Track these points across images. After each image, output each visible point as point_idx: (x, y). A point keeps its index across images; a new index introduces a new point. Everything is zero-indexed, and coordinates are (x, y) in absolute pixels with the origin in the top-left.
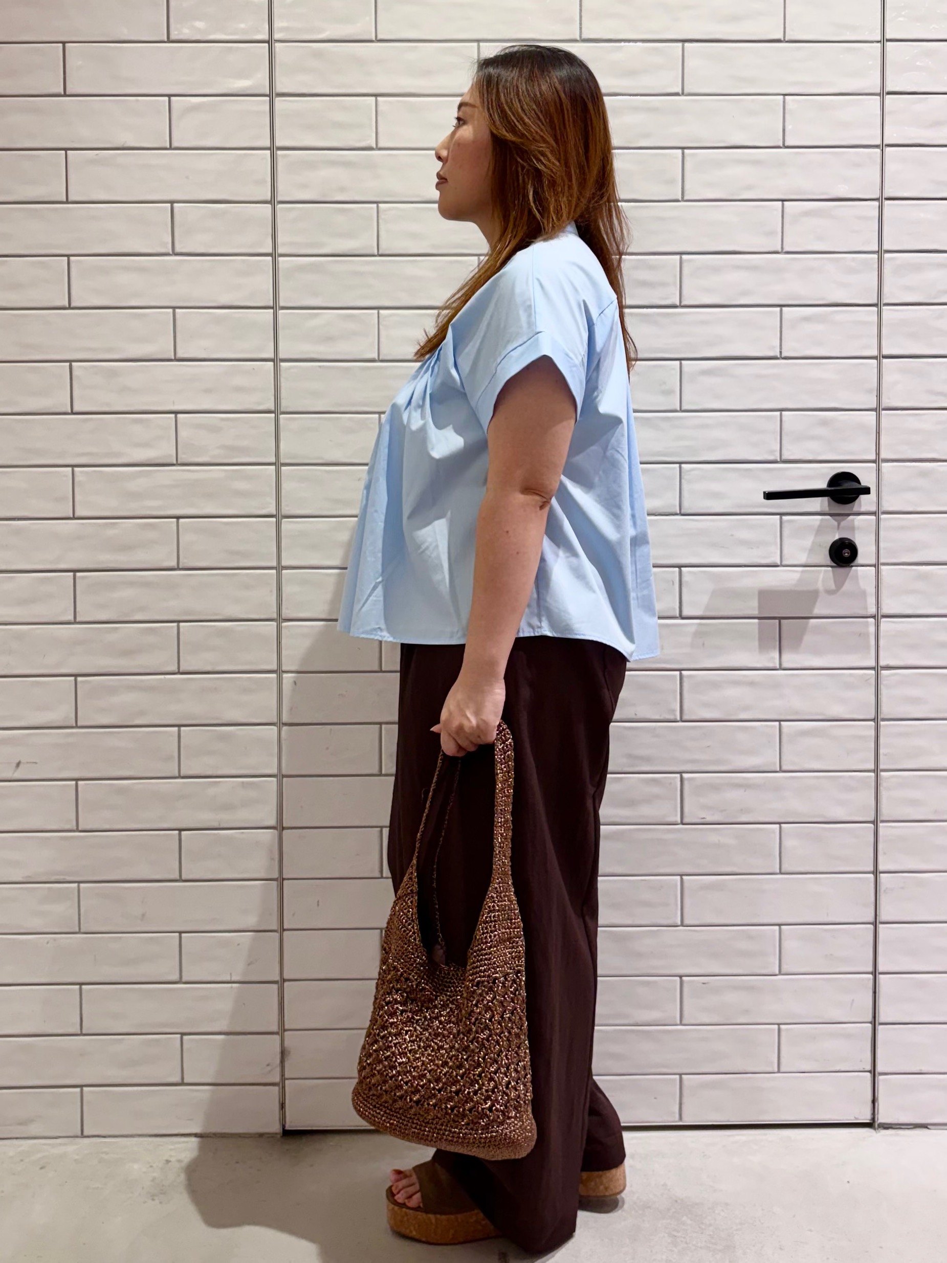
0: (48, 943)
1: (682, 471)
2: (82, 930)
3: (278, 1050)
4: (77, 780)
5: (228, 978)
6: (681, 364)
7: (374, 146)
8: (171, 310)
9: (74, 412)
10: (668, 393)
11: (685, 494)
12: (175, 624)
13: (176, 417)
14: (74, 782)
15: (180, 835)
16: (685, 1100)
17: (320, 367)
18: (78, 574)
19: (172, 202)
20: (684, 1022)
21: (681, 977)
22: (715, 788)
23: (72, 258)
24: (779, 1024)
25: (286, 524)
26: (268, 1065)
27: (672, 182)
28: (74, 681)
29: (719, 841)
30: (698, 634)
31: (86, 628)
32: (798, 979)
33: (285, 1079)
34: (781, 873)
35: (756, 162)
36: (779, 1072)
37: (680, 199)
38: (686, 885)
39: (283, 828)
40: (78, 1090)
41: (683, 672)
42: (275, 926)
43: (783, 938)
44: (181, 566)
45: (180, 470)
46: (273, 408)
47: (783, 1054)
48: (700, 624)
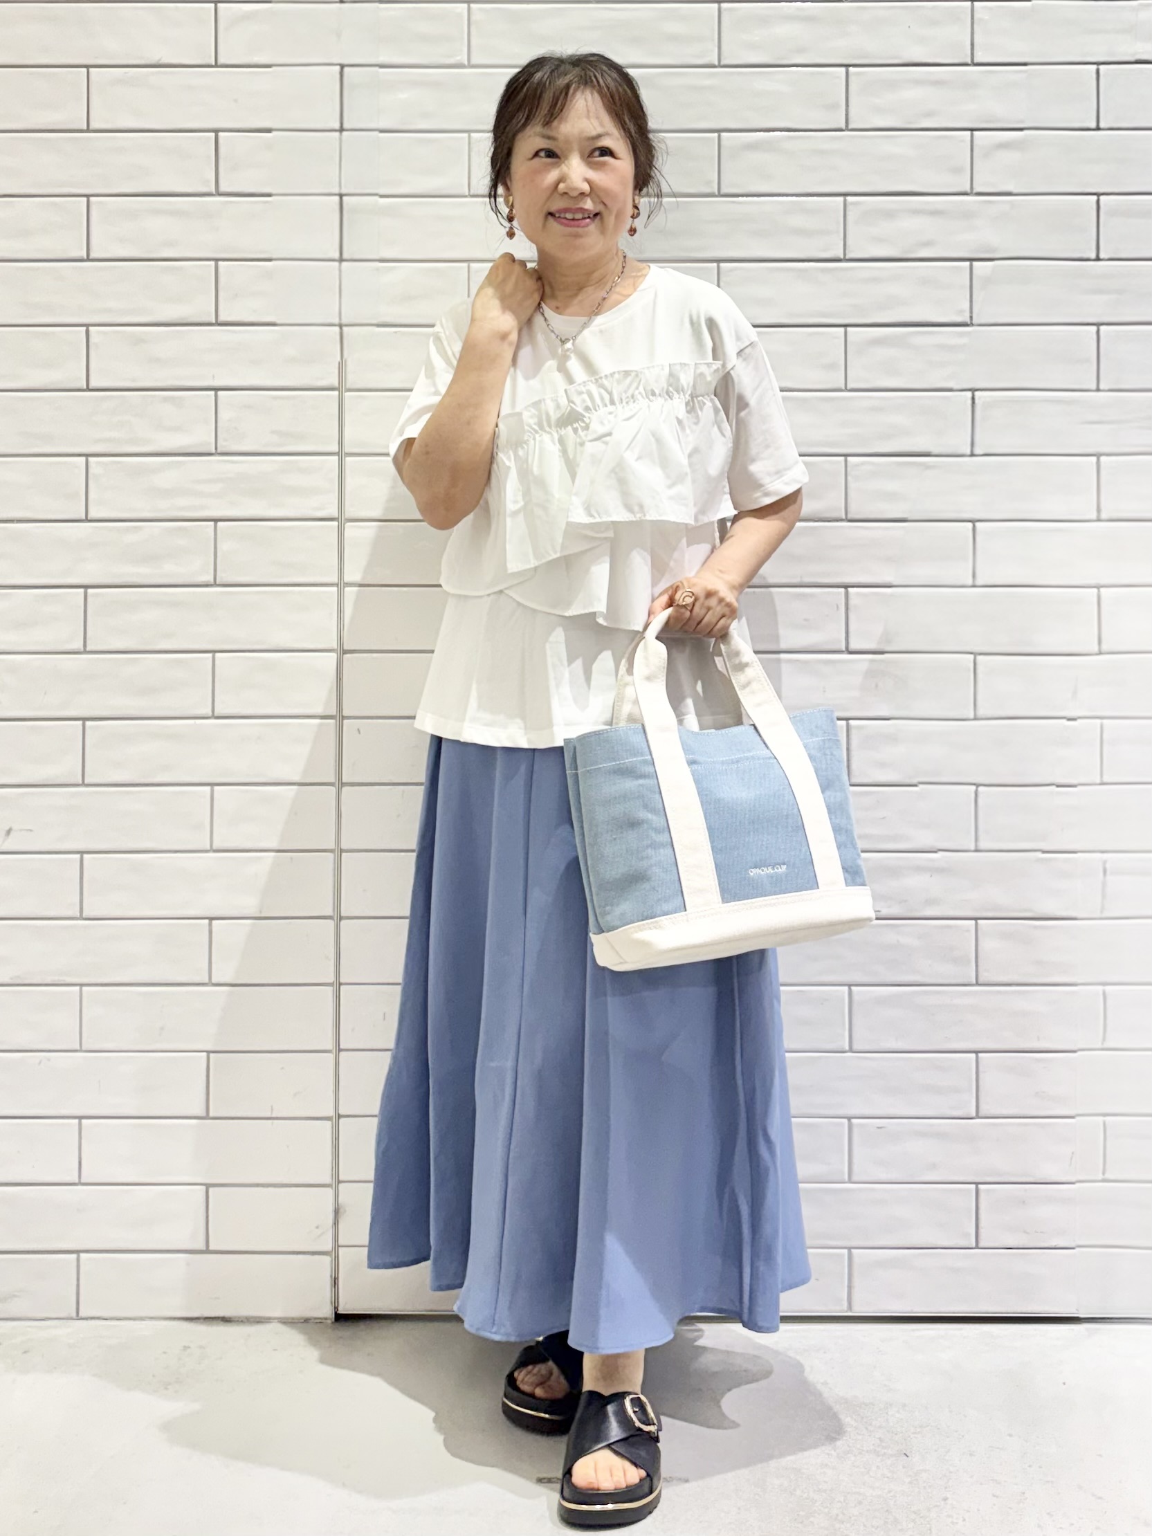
0: (40, 1063)
1: (849, 464)
2: (84, 1048)
3: (331, 1208)
4: (82, 853)
5: (268, 1115)
6: (846, 333)
7: (466, 63)
8: (212, 263)
9: (90, 387)
10: (832, 366)
11: (851, 494)
12: (210, 655)
13: (216, 396)
14: (78, 856)
15: (210, 925)
16: (856, 1281)
17: (396, 332)
18: (90, 591)
19: (216, 131)
20: (855, 1178)
21: (849, 1119)
22: (893, 872)
23: (92, 199)
24: (977, 1184)
25: (351, 530)
26: (317, 1227)
27: (834, 107)
28: (81, 728)
29: (898, 941)
30: (870, 674)
31: (98, 658)
32: (1001, 1124)
33: (338, 1246)
34: (978, 984)
35: (938, 83)
36: (977, 1247)
37: (844, 127)
38: (856, 998)
39: (341, 918)
40: (74, 1256)
41: (851, 722)
42: (329, 1045)
43: (981, 1068)
44: (217, 583)
45: (219, 461)
46: (336, 384)
47: (982, 1223)
48: (872, 661)
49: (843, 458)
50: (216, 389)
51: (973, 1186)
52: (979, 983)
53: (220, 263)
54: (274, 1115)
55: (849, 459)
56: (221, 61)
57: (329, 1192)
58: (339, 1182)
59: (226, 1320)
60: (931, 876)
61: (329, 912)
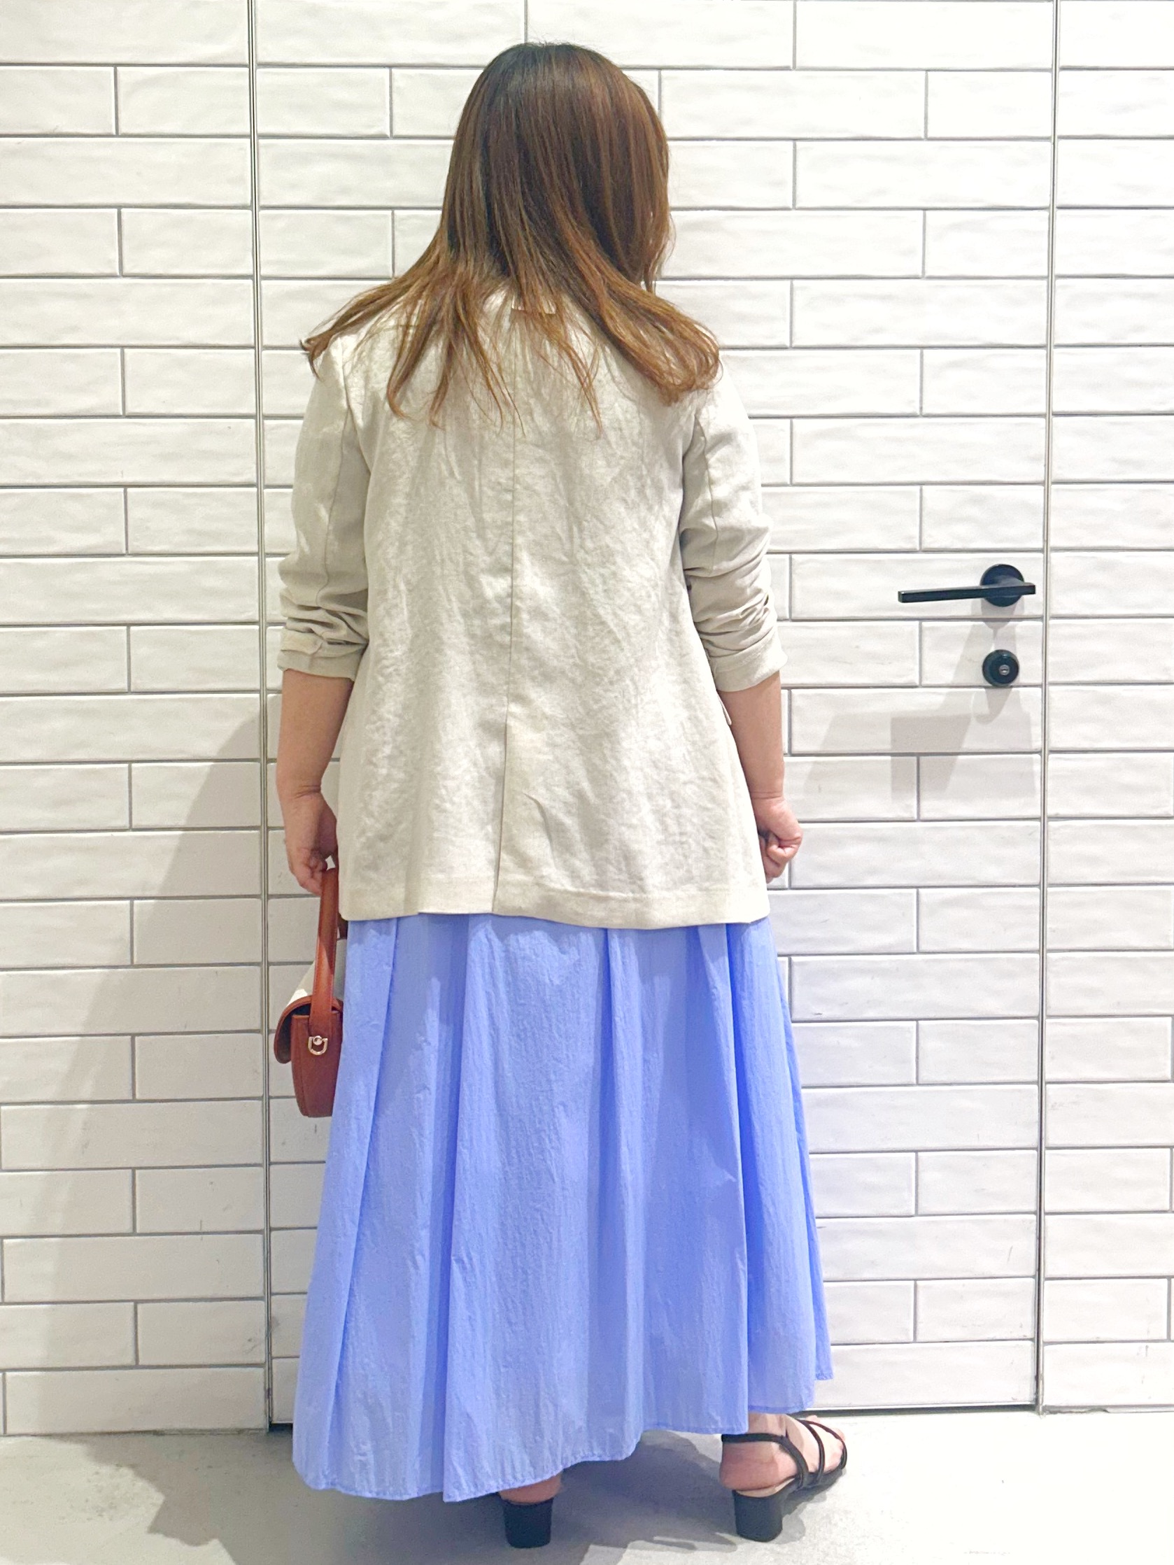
1: (793, 562)
2: (4, 1167)
3: (263, 1320)
5: (197, 1229)
6: (791, 423)
7: (388, 134)
8: (118, 350)
10: (777, 460)
11: (797, 593)
12: (126, 765)
13: (125, 492)
15: (132, 1041)
19: (119, 207)
22: (832, 974)
24: (915, 1280)
25: (272, 634)
26: (250, 1340)
29: (839, 1043)
30: (812, 776)
32: (941, 1222)
33: (272, 1358)
34: (918, 1084)
35: (891, 159)
36: (915, 1341)
37: (791, 206)
39: (270, 1031)
42: (259, 1158)
43: (921, 1168)
44: (133, 689)
45: (131, 562)
46: (255, 481)
47: (920, 1319)
48: (815, 763)
49: (788, 556)
50: (126, 486)
51: (913, 1282)
52: (920, 1082)
53: (126, 350)
54: (205, 1229)
55: (794, 556)
56: (123, 130)
57: (263, 1304)
58: (272, 1294)
59: (156, 1433)
60: (873, 978)
61: (257, 1026)
